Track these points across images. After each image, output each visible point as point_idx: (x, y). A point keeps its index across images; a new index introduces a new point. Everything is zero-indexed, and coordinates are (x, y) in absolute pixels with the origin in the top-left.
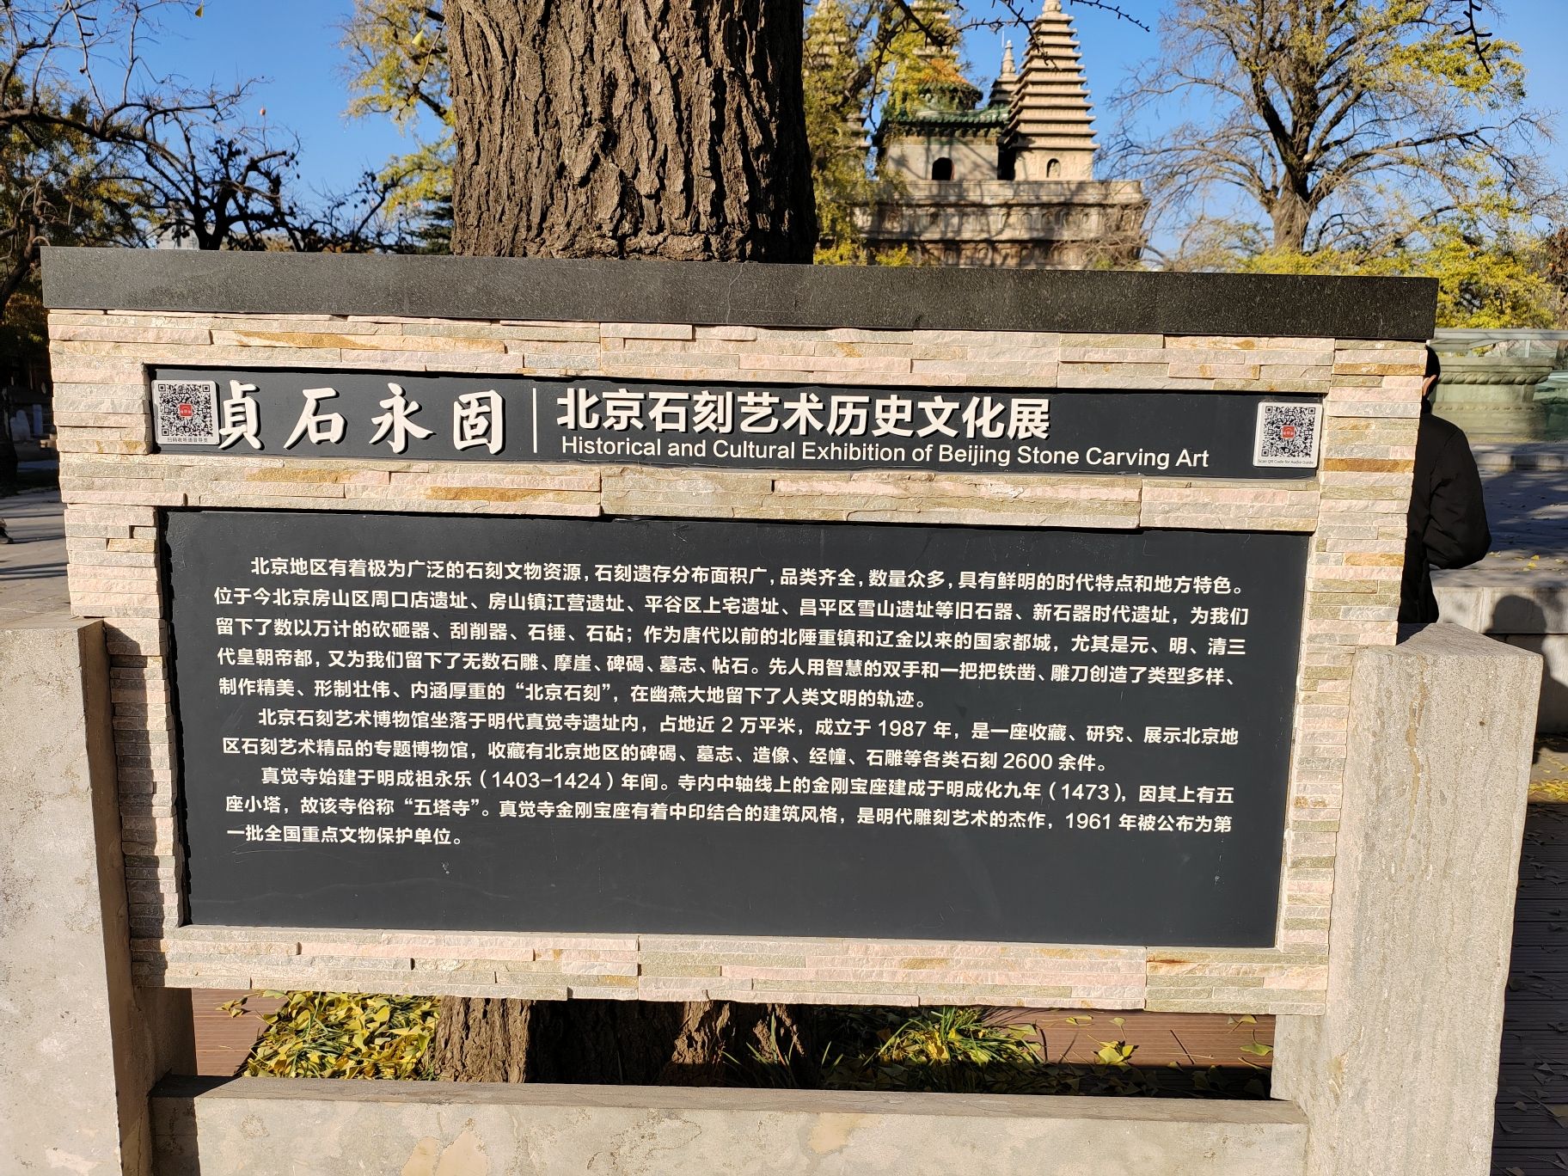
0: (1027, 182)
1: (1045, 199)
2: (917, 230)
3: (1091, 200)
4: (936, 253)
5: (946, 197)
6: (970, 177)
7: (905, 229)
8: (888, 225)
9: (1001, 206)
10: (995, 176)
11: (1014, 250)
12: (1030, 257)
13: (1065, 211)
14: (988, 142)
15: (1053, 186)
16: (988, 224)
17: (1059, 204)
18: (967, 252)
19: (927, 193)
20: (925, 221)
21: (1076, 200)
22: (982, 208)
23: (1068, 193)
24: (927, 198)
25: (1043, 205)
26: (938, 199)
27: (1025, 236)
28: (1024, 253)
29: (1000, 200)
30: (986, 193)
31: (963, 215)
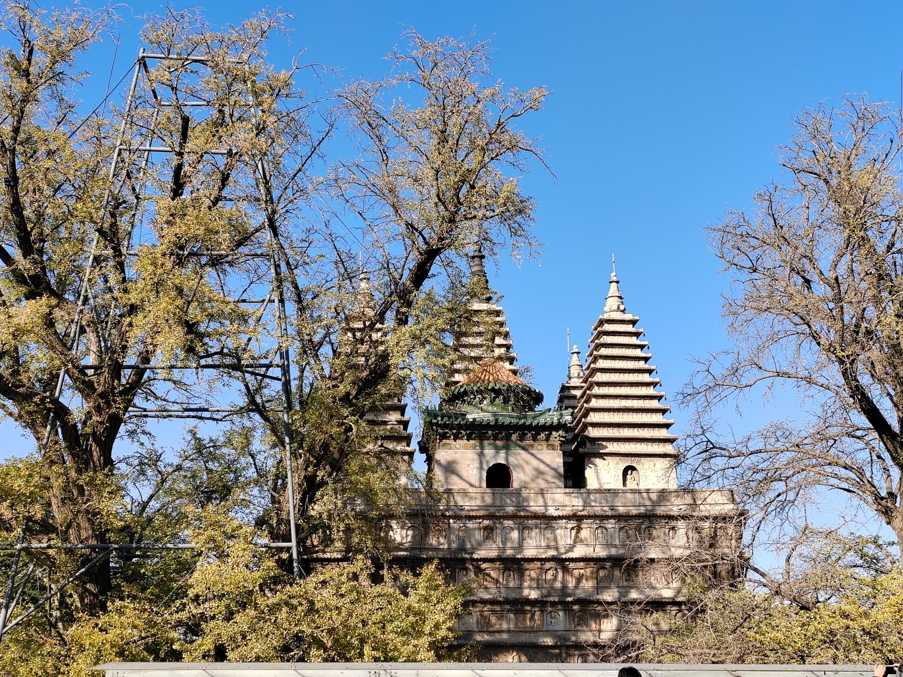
0: (599, 491)
1: (622, 510)
2: (469, 546)
3: (675, 511)
4: (493, 573)
5: (502, 507)
6: (533, 485)
7: (454, 546)
8: (433, 541)
9: (568, 518)
10: (562, 484)
11: (588, 570)
12: (610, 579)
13: (647, 523)
14: (551, 446)
15: (629, 496)
16: (555, 539)
17: (639, 516)
18: (532, 572)
19: (479, 502)
20: (478, 536)
21: (660, 511)
22: (547, 521)
23: (648, 503)
24: (480, 508)
25: (619, 517)
26: (492, 510)
27: (601, 552)
28: (602, 573)
29: (567, 511)
30: (550, 503)
31: (523, 529)
